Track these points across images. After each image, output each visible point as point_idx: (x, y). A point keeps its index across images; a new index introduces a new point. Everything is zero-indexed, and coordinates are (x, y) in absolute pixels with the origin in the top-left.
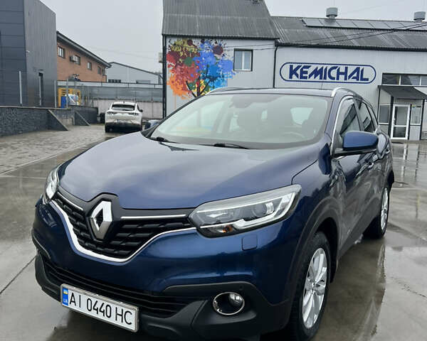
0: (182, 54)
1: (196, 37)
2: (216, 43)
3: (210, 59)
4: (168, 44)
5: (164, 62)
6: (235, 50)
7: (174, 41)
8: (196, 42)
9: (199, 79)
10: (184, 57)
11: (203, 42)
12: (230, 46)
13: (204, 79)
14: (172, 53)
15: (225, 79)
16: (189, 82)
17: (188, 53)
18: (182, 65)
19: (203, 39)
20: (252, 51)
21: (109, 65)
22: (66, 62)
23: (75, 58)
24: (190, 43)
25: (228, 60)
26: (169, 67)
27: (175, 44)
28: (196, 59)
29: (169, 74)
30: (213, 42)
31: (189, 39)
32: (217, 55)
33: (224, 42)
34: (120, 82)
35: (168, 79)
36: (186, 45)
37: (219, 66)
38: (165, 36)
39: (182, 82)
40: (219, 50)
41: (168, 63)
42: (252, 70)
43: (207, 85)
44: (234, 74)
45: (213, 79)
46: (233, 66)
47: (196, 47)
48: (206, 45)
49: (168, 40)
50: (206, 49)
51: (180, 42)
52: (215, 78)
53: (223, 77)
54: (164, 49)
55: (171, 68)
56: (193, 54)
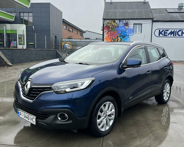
0: (111, 27)
1: (117, 19)
2: (126, 21)
3: (123, 28)
4: (105, 23)
5: (103, 30)
6: (134, 24)
7: (107, 21)
8: (117, 21)
9: (118, 37)
10: (111, 28)
11: (120, 21)
12: (131, 23)
13: (120, 37)
14: (107, 26)
15: (129, 37)
16: (113, 38)
17: (113, 26)
18: (110, 31)
19: (120, 20)
20: (141, 24)
21: (85, 32)
22: (67, 31)
23: (71, 30)
24: (114, 22)
25: (131, 29)
27: (108, 23)
28: (117, 28)
29: (105, 35)
30: (124, 21)
31: (114, 20)
32: (126, 27)
33: (129, 21)
34: (89, 39)
35: (105, 37)
36: (113, 23)
37: (127, 31)
38: (104, 19)
39: (111, 38)
40: (127, 24)
41: (105, 31)
42: (141, 33)
43: (121, 39)
44: (133, 34)
45: (124, 37)
46: (133, 31)
47: (117, 23)
48: (121, 22)
49: (105, 21)
50: (121, 24)
51: (110, 21)
52: (125, 36)
53: (128, 36)
54: (103, 25)
55: (106, 33)
56: (115, 26)
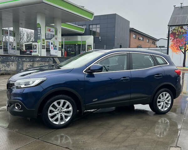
0: (177, 33)
1: (185, 25)
4: (171, 29)
5: (168, 38)
8: (185, 27)
9: (186, 44)
10: (178, 35)
14: (173, 33)
16: (180, 46)
17: (180, 33)
18: (177, 38)
21: (158, 40)
22: (137, 40)
24: (182, 28)
26: (170, 40)
27: (174, 29)
28: (184, 35)
29: (171, 43)
31: (181, 26)
34: (164, 47)
35: (170, 45)
36: (180, 29)
38: (170, 26)
39: (177, 46)
41: (170, 38)
47: (185, 29)
49: (171, 28)
51: (177, 28)
54: (169, 32)
55: (171, 40)
56: (183, 33)
